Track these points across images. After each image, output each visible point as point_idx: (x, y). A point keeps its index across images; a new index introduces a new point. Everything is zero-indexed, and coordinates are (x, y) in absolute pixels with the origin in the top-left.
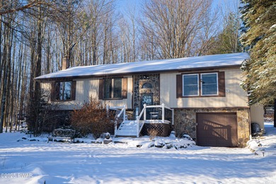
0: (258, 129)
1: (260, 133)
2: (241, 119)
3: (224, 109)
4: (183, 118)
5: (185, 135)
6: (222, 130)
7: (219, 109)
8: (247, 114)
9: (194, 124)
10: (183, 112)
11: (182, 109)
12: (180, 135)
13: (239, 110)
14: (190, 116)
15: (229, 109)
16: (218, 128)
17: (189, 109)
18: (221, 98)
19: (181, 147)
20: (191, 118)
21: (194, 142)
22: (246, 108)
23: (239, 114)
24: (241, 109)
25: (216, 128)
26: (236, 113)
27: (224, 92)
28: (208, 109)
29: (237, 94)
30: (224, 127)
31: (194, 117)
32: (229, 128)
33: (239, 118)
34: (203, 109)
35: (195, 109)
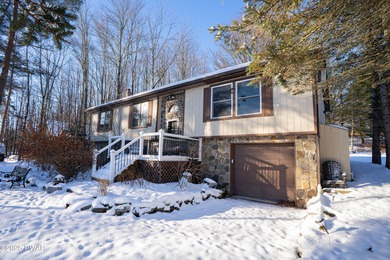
0: (336, 172)
1: (339, 182)
2: (302, 154)
3: (273, 137)
4: (213, 152)
5: (207, 179)
6: (271, 172)
7: (265, 137)
8: (314, 145)
9: (227, 161)
10: (213, 143)
11: (212, 138)
12: (196, 180)
13: (298, 138)
14: (223, 148)
15: (280, 136)
16: (265, 168)
17: (221, 138)
18: (267, 118)
19: (155, 211)
20: (224, 152)
21: (218, 192)
22: (312, 134)
23: (300, 146)
24: (302, 136)
25: (262, 168)
26: (293, 144)
27: (272, 108)
28: (248, 137)
29: (294, 110)
30: (275, 167)
31: (227, 150)
32: (282, 169)
33: (300, 153)
34: (240, 137)
35: (230, 138)
